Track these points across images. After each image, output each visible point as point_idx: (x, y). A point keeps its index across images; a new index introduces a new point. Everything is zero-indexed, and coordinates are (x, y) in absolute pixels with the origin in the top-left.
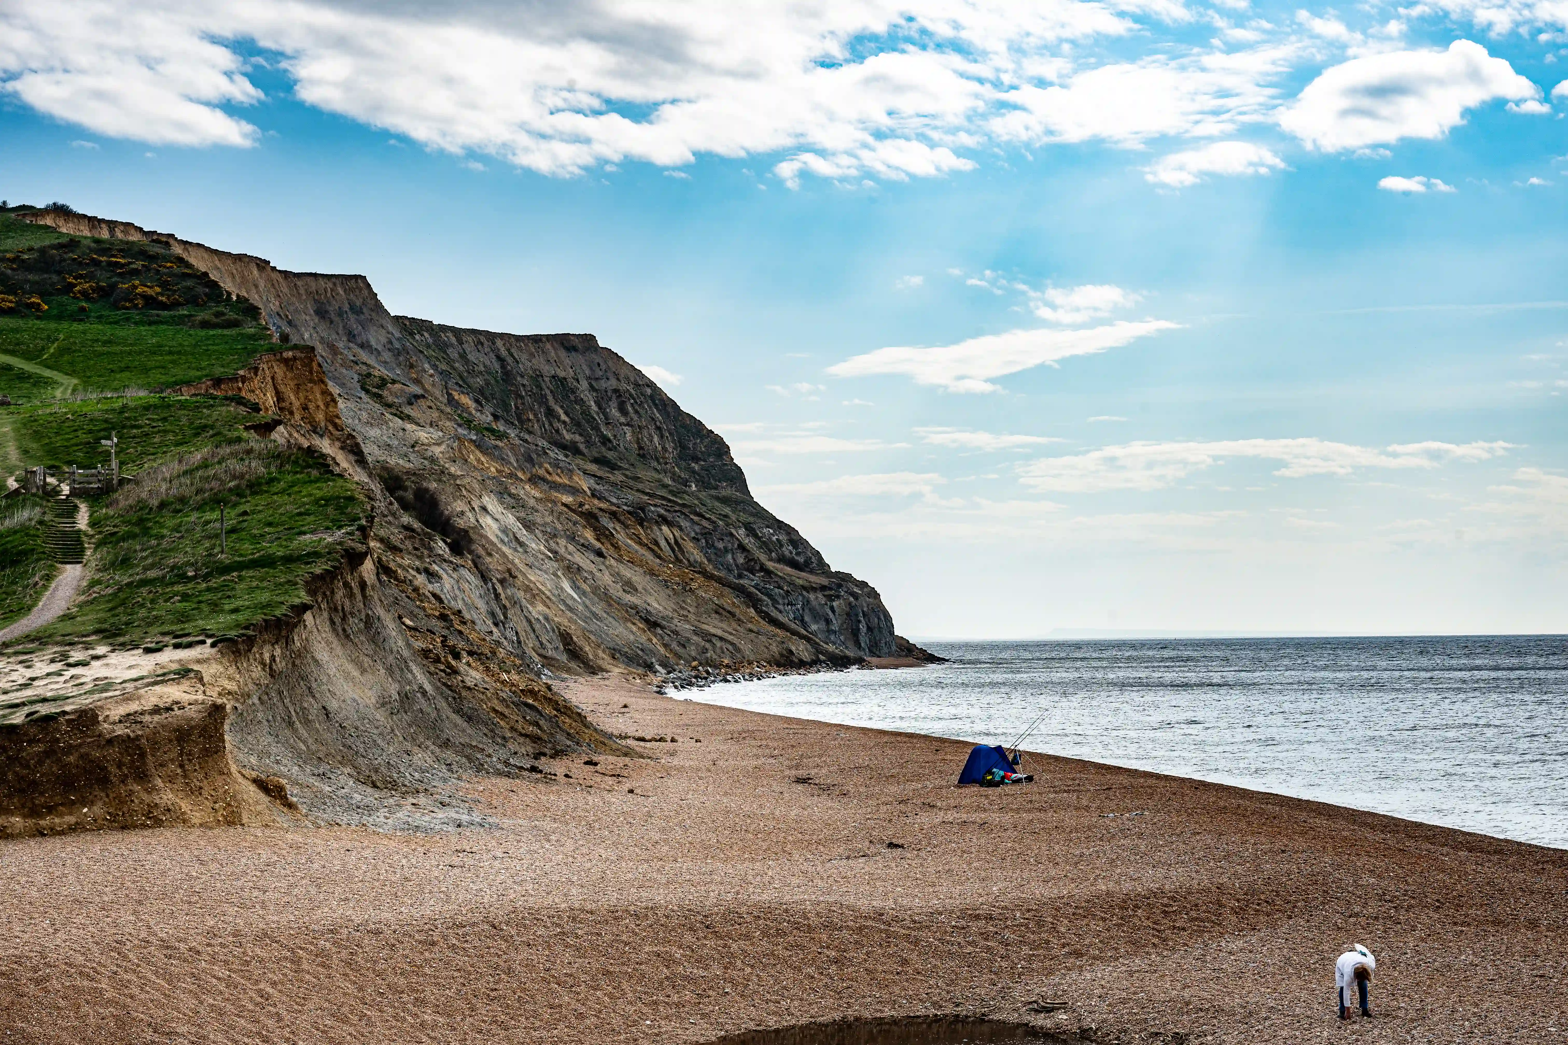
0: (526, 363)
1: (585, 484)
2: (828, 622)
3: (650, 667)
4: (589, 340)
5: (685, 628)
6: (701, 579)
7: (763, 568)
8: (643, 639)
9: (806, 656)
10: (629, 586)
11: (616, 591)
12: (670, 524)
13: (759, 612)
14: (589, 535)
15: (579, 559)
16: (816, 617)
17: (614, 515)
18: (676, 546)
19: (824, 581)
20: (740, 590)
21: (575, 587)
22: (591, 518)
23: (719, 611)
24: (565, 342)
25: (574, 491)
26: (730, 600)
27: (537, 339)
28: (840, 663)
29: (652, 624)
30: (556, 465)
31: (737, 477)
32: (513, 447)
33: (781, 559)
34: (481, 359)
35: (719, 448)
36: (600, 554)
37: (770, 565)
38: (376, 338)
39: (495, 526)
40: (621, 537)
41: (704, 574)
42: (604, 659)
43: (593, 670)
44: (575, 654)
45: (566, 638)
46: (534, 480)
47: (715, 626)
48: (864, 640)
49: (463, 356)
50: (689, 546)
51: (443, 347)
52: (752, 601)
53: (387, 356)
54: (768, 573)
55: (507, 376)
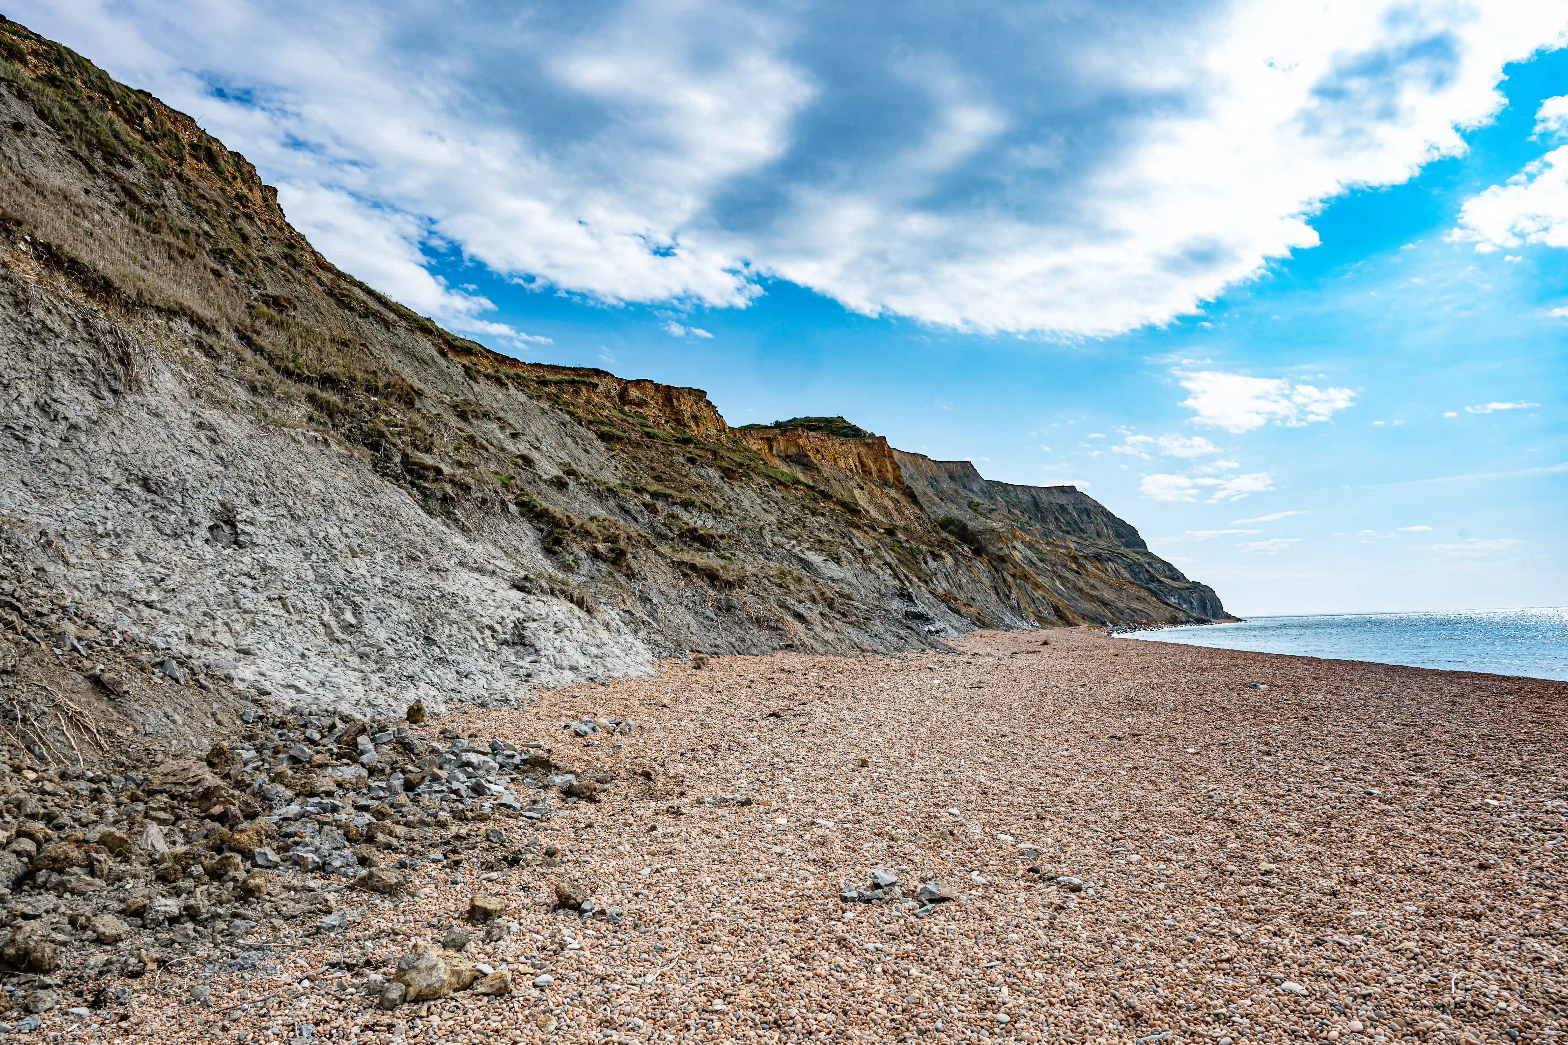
0: (1044, 499)
1: (1072, 545)
2: (1191, 603)
3: (1104, 624)
4: (1072, 488)
5: (1122, 605)
6: (1128, 585)
7: (1158, 580)
8: (1100, 610)
9: (1183, 619)
10: (1093, 587)
11: (1087, 589)
12: (1112, 561)
13: (1158, 599)
14: (1074, 566)
15: (1067, 574)
16: (1185, 602)
17: (1085, 557)
18: (1116, 572)
19: (1188, 585)
20: (1149, 589)
21: (1063, 584)
22: (1075, 559)
23: (1138, 598)
24: (1062, 489)
25: (1067, 548)
26: (1144, 594)
27: (1049, 488)
28: (1200, 621)
29: (1106, 604)
30: (1058, 537)
31: (1143, 544)
32: (1037, 530)
33: (1166, 577)
34: (1025, 497)
35: (1134, 532)
36: (1078, 572)
37: (1162, 579)
38: (976, 487)
39: (1020, 555)
40: (1089, 567)
41: (1130, 582)
42: (1077, 619)
43: (1070, 624)
44: (1061, 616)
45: (1056, 609)
46: (1048, 543)
47: (1135, 605)
48: (1209, 612)
49: (1017, 496)
50: (1122, 571)
51: (1008, 493)
52: (1154, 594)
53: (980, 494)
54: (1161, 582)
55: (1036, 504)
